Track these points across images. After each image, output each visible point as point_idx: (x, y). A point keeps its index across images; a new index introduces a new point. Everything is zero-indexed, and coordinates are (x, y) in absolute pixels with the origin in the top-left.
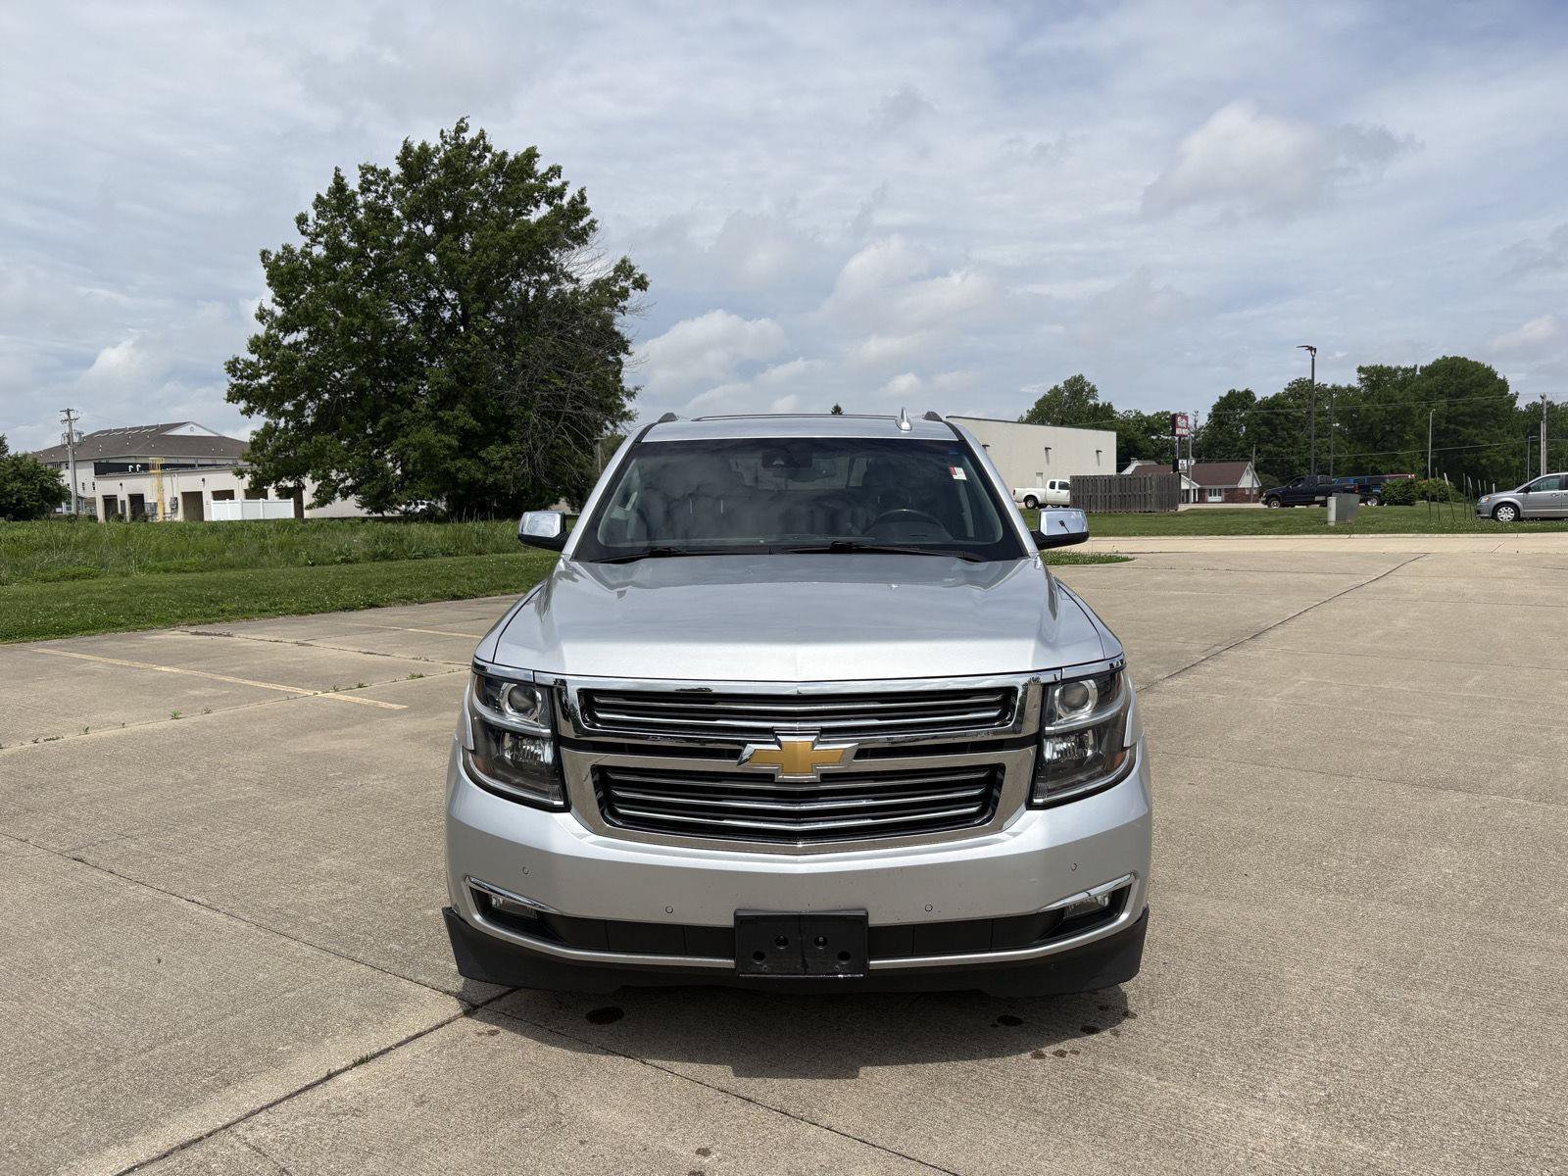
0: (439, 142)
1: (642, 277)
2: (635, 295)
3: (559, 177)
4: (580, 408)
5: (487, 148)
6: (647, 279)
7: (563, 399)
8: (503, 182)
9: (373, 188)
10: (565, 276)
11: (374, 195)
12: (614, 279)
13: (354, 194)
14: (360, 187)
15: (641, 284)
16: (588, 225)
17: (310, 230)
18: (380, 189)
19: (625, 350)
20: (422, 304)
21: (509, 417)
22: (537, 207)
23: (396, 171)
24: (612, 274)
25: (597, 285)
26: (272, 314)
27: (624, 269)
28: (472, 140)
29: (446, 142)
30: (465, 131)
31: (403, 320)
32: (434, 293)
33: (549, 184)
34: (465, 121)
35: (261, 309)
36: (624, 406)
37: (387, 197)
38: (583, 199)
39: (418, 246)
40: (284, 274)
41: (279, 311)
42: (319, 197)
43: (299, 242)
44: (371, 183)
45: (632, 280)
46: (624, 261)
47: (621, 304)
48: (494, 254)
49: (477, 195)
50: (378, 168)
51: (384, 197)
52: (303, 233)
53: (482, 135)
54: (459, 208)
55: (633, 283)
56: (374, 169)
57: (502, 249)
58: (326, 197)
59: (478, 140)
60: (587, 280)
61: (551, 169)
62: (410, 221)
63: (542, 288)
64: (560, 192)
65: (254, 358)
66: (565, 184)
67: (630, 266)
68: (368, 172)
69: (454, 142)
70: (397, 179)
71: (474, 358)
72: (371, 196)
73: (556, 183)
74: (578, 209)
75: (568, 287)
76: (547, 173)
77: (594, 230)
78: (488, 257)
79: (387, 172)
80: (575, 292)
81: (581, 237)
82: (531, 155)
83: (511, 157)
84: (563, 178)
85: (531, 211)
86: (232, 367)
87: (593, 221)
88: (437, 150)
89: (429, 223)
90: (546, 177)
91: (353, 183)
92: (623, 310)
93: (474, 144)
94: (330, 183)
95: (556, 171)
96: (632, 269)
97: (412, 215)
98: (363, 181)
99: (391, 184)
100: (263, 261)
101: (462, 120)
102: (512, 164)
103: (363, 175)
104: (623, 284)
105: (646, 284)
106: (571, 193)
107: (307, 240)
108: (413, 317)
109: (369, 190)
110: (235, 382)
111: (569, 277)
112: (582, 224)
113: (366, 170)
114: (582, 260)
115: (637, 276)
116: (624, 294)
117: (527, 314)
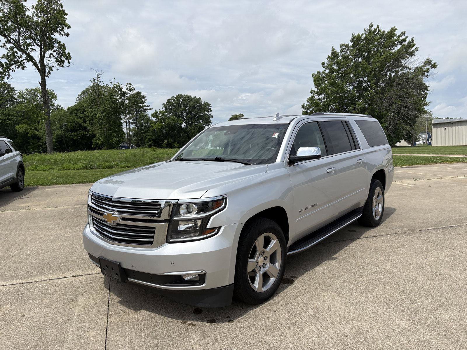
0: (364, 32)
1: (435, 64)
2: (432, 70)
3: (405, 35)
4: (407, 111)
5: (380, 31)
6: (437, 64)
7: (400, 109)
8: (384, 41)
9: (344, 50)
10: (406, 68)
11: (344, 52)
12: (424, 66)
13: (338, 53)
14: (341, 51)
15: (434, 66)
16: (415, 49)
17: (325, 66)
18: (346, 50)
19: (427, 90)
20: (357, 83)
21: (382, 115)
22: (396, 46)
23: (351, 44)
24: (423, 64)
25: (417, 69)
26: (314, 91)
27: (428, 62)
28: (374, 29)
29: (366, 32)
30: (372, 27)
31: (351, 88)
32: (361, 79)
33: (401, 38)
34: (372, 24)
35: (312, 90)
36: (424, 109)
37: (348, 52)
38: (413, 41)
39: (357, 65)
40: (317, 79)
41: (316, 90)
42: (329, 56)
43: (322, 70)
44: (344, 49)
45: (431, 65)
46: (428, 59)
47: (426, 74)
48: (378, 64)
49: (376, 46)
50: (346, 44)
51: (347, 52)
52: (324, 67)
53: (378, 27)
54: (369, 52)
55: (431, 66)
56: (344, 45)
57: (381, 62)
58: (331, 56)
59: (376, 29)
60: (413, 67)
61: (402, 33)
62: (355, 58)
63: (396, 72)
64: (405, 40)
65: (309, 103)
66: (407, 37)
67: (430, 61)
68: (342, 46)
69: (369, 31)
70: (351, 47)
71: (371, 97)
72: (343, 53)
73: (404, 37)
74: (411, 44)
75: (406, 71)
76: (400, 35)
77: (417, 51)
78: (376, 65)
79: (348, 45)
80: (408, 73)
81: (412, 54)
82: (393, 30)
83: (386, 32)
84: (406, 35)
85: (394, 48)
86: (303, 107)
87: (417, 48)
88: (363, 35)
89: (360, 58)
90: (400, 36)
91: (338, 50)
92: (427, 76)
93: (375, 31)
94: (331, 52)
95: (403, 33)
96: (431, 61)
97: (355, 56)
98: (341, 49)
99: (349, 48)
100: (312, 77)
101: (371, 24)
102: (386, 34)
103: (341, 47)
104: (428, 67)
105: (436, 66)
106: (409, 39)
107: (324, 69)
108: (354, 87)
109: (343, 51)
110: (304, 110)
111: (407, 68)
112: (413, 49)
113: (341, 45)
114: (411, 61)
115: (433, 64)
116: (428, 70)
117: (390, 82)
